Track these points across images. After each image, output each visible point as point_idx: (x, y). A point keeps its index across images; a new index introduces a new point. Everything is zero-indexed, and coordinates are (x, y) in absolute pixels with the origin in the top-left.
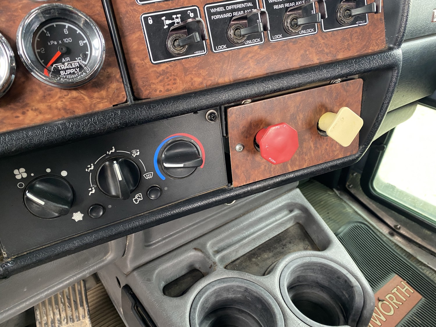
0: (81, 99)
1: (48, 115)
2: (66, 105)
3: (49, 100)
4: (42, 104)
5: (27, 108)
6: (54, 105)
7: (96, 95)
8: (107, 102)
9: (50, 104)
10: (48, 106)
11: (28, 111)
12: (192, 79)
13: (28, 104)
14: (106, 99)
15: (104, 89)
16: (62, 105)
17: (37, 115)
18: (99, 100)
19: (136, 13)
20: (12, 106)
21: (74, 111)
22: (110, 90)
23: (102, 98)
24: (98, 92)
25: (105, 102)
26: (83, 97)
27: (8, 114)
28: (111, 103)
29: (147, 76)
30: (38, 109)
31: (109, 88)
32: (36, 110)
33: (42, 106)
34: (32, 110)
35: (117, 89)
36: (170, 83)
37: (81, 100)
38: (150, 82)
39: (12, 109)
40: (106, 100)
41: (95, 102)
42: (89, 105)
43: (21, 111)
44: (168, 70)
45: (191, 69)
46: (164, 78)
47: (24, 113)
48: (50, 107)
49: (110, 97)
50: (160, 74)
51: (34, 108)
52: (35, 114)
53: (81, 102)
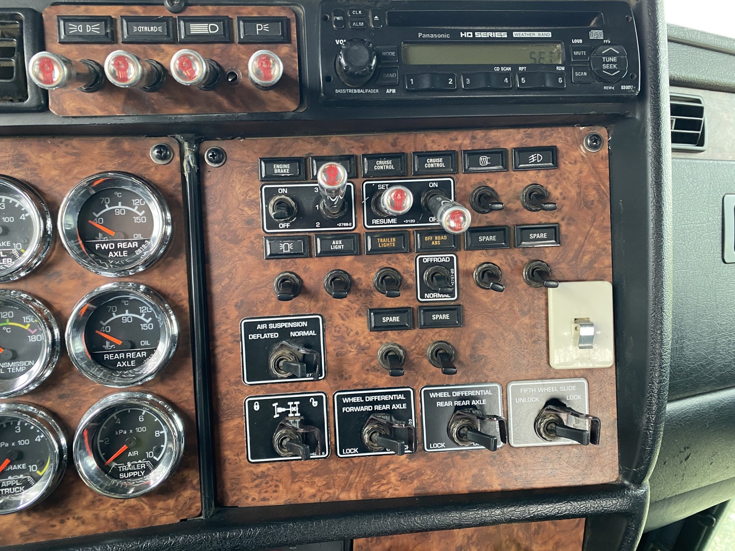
0: (139, 509)
1: (92, 527)
2: (118, 516)
3: (98, 507)
4: (87, 512)
5: (69, 516)
6: (102, 514)
7: (160, 504)
8: (173, 514)
9: (97, 512)
10: (95, 515)
11: (68, 519)
12: (301, 488)
13: (71, 510)
14: (172, 511)
15: (173, 498)
16: (113, 514)
17: (78, 526)
18: (163, 512)
19: (240, 395)
20: (51, 511)
21: (127, 524)
22: (180, 499)
23: (168, 510)
24: (164, 500)
25: (171, 515)
26: (142, 506)
27: (44, 521)
28: (178, 517)
29: (240, 477)
30: (81, 517)
31: (180, 496)
32: (78, 518)
33: (88, 515)
34: (74, 518)
35: (190, 499)
36: (269, 489)
37: (139, 511)
38: (242, 485)
39: (50, 515)
40: (172, 513)
41: (156, 514)
42: (148, 517)
43: (59, 519)
44: (270, 473)
45: (302, 475)
46: (261, 483)
47: (62, 522)
48: (97, 517)
49: (179, 508)
50: (258, 477)
51: (76, 516)
52: (76, 524)
53: (139, 513)
